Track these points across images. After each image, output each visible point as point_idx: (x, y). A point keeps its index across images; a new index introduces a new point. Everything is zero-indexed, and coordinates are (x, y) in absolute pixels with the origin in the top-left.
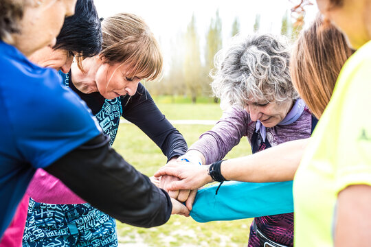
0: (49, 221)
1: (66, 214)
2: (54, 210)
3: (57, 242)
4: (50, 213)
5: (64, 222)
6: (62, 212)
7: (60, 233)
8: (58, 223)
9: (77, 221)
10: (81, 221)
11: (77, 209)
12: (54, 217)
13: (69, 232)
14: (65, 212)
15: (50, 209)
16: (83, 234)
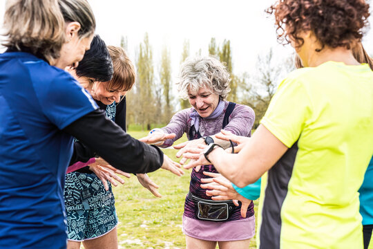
0: (69, 198)
1: (81, 193)
2: (73, 189)
3: (73, 217)
4: (70, 192)
5: (80, 199)
6: (79, 190)
7: (78, 208)
8: (75, 200)
9: (89, 200)
10: (92, 200)
11: (89, 189)
12: (72, 195)
13: (83, 207)
14: (81, 191)
15: (70, 188)
16: (93, 210)
